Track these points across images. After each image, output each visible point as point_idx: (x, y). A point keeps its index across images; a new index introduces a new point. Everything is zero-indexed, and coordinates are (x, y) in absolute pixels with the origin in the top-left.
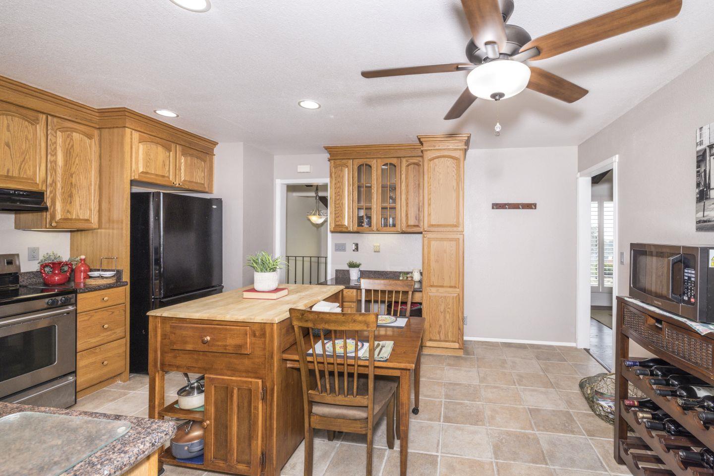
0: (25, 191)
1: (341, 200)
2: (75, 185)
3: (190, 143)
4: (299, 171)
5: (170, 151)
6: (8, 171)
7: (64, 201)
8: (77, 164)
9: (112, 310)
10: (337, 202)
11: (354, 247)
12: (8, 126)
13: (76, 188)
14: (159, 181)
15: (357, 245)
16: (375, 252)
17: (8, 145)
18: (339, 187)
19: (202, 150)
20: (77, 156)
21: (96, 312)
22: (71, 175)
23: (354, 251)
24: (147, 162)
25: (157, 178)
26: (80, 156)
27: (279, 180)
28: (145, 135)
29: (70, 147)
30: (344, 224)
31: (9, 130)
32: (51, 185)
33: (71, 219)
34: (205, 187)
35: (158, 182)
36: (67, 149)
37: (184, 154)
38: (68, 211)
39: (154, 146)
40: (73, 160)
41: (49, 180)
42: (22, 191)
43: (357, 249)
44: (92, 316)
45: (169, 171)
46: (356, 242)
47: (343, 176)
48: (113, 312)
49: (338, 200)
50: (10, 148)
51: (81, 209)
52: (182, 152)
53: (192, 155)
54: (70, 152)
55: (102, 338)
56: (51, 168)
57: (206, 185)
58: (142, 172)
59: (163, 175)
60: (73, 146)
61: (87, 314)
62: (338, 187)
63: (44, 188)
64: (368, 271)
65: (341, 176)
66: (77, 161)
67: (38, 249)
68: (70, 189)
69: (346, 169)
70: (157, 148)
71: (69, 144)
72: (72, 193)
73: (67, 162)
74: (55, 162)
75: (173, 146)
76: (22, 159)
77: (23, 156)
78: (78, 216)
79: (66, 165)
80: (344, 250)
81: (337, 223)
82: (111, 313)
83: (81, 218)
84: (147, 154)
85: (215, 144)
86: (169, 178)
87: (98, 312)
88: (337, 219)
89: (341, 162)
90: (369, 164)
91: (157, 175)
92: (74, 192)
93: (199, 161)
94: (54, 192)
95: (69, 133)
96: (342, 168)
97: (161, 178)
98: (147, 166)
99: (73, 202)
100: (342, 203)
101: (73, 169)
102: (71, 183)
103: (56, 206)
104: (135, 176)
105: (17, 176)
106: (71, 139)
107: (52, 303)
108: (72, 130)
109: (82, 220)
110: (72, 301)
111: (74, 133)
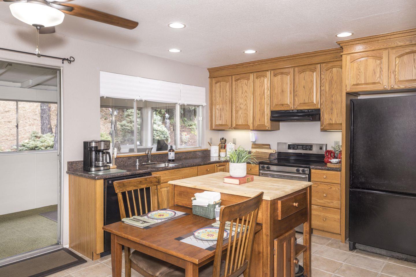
0: (311, 110)
2: (334, 102)
5: (381, 58)
6: (304, 100)
8: (335, 88)
9: (331, 186)
12: (304, 78)
13: (335, 104)
14: (369, 88)
20: (335, 82)
21: (321, 184)
24: (358, 76)
26: (337, 82)
28: (355, 54)
29: (331, 78)
32: (322, 104)
33: (332, 124)
36: (330, 80)
37: (399, 55)
38: (330, 119)
39: (363, 60)
40: (333, 86)
41: (322, 102)
42: (310, 110)
44: (318, 185)
45: (380, 77)
48: (331, 188)
50: (305, 88)
51: (337, 117)
52: (395, 54)
53: (410, 53)
54: (331, 82)
55: (324, 202)
56: (322, 95)
58: (354, 85)
59: (374, 81)
60: (333, 77)
61: (315, 183)
63: (319, 107)
66: (335, 86)
68: (332, 105)
70: (367, 61)
71: (331, 77)
72: (332, 107)
73: (330, 88)
75: (385, 52)
76: (309, 93)
77: (310, 92)
78: (336, 121)
79: (329, 90)
82: (330, 188)
83: (338, 123)
84: (358, 69)
86: (380, 82)
87: (322, 184)
91: (367, 84)
92: (334, 106)
94: (324, 108)
95: (331, 69)
97: (371, 86)
98: (358, 79)
99: (333, 113)
101: (333, 92)
102: (332, 101)
103: (326, 117)
104: (348, 90)
105: (307, 102)
106: (332, 73)
107: (298, 170)
108: (332, 67)
109: (338, 124)
110: (307, 172)
111: (334, 69)
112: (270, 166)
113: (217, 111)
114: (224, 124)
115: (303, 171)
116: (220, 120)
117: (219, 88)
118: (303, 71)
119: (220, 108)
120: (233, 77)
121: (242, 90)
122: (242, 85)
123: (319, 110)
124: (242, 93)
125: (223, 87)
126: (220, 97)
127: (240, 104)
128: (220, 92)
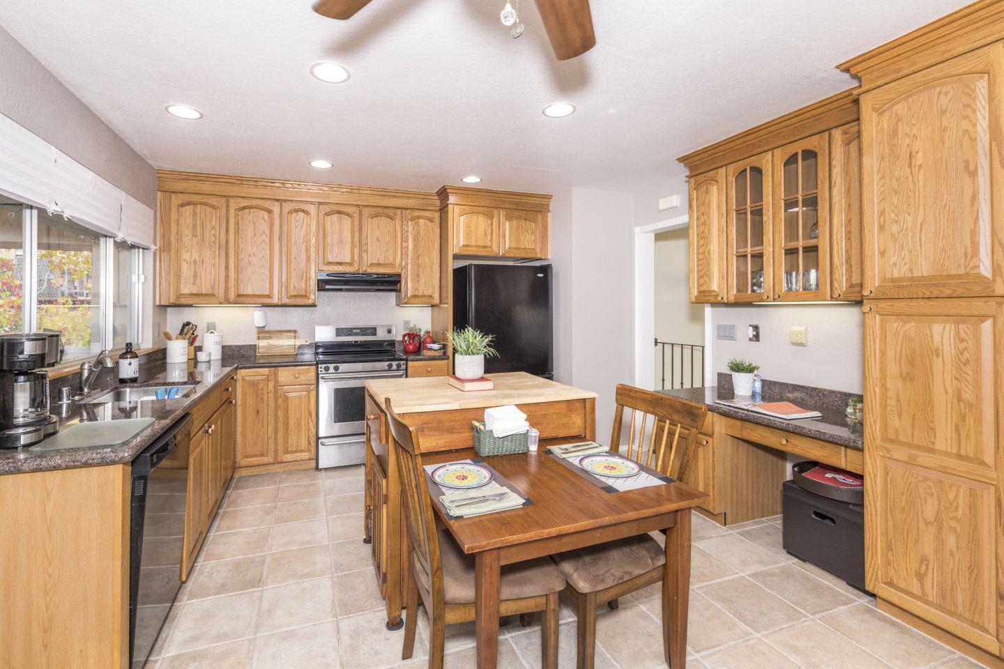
0: (388, 274)
1: (707, 246)
2: (421, 265)
3: (517, 204)
4: (660, 209)
5: (491, 217)
6: (378, 260)
7: (413, 280)
8: (423, 247)
10: (701, 251)
11: (751, 333)
12: (378, 225)
13: (422, 268)
14: (482, 252)
15: (756, 328)
16: (794, 344)
17: (378, 240)
18: (704, 224)
19: (532, 209)
20: (423, 239)
22: (418, 257)
23: (750, 340)
24: (468, 235)
25: (479, 249)
26: (425, 239)
27: (639, 227)
28: (465, 207)
29: (417, 233)
30: (712, 289)
31: (378, 229)
32: (405, 267)
33: (419, 296)
34: (536, 252)
35: (480, 254)
36: (416, 235)
37: (509, 218)
38: (416, 289)
39: (474, 217)
40: (420, 244)
41: (404, 264)
43: (757, 337)
45: (491, 240)
46: (754, 323)
47: (709, 202)
49: (703, 246)
52: (506, 216)
53: (518, 218)
54: (418, 237)
56: (404, 254)
57: (538, 250)
58: (463, 246)
59: (485, 245)
60: (419, 232)
62: (702, 224)
63: (400, 271)
64: (778, 383)
65: (707, 202)
66: (422, 245)
67: (410, 321)
68: (418, 269)
69: (715, 188)
70: (478, 218)
71: (417, 231)
73: (415, 246)
74: (407, 247)
75: (496, 212)
76: (386, 249)
78: (423, 292)
79: (414, 249)
80: (732, 338)
81: (702, 289)
83: (426, 294)
84: (468, 227)
85: (549, 197)
86: (491, 247)
88: (702, 281)
89: (705, 177)
90: (757, 165)
91: (478, 246)
92: (420, 271)
93: (528, 223)
94: (406, 273)
95: (417, 220)
96: (707, 188)
97: (482, 249)
98: (468, 239)
99: (420, 280)
100: (708, 251)
101: (419, 252)
102: (418, 264)
103: (408, 286)
104: (456, 251)
105: (382, 262)
106: (418, 226)
107: (390, 366)
108: (419, 217)
109: (427, 296)
110: (403, 367)
111: (421, 220)
112: (339, 365)
113: (184, 266)
114: (204, 292)
115: (399, 366)
116: (194, 284)
117: (191, 217)
118: (376, 216)
119: (193, 259)
120: (232, 201)
121: (255, 228)
122: (255, 220)
123: (399, 275)
124: (255, 235)
125: (203, 216)
126: (194, 235)
127: (250, 256)
128: (194, 226)
